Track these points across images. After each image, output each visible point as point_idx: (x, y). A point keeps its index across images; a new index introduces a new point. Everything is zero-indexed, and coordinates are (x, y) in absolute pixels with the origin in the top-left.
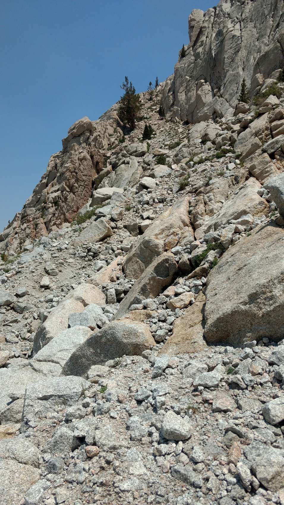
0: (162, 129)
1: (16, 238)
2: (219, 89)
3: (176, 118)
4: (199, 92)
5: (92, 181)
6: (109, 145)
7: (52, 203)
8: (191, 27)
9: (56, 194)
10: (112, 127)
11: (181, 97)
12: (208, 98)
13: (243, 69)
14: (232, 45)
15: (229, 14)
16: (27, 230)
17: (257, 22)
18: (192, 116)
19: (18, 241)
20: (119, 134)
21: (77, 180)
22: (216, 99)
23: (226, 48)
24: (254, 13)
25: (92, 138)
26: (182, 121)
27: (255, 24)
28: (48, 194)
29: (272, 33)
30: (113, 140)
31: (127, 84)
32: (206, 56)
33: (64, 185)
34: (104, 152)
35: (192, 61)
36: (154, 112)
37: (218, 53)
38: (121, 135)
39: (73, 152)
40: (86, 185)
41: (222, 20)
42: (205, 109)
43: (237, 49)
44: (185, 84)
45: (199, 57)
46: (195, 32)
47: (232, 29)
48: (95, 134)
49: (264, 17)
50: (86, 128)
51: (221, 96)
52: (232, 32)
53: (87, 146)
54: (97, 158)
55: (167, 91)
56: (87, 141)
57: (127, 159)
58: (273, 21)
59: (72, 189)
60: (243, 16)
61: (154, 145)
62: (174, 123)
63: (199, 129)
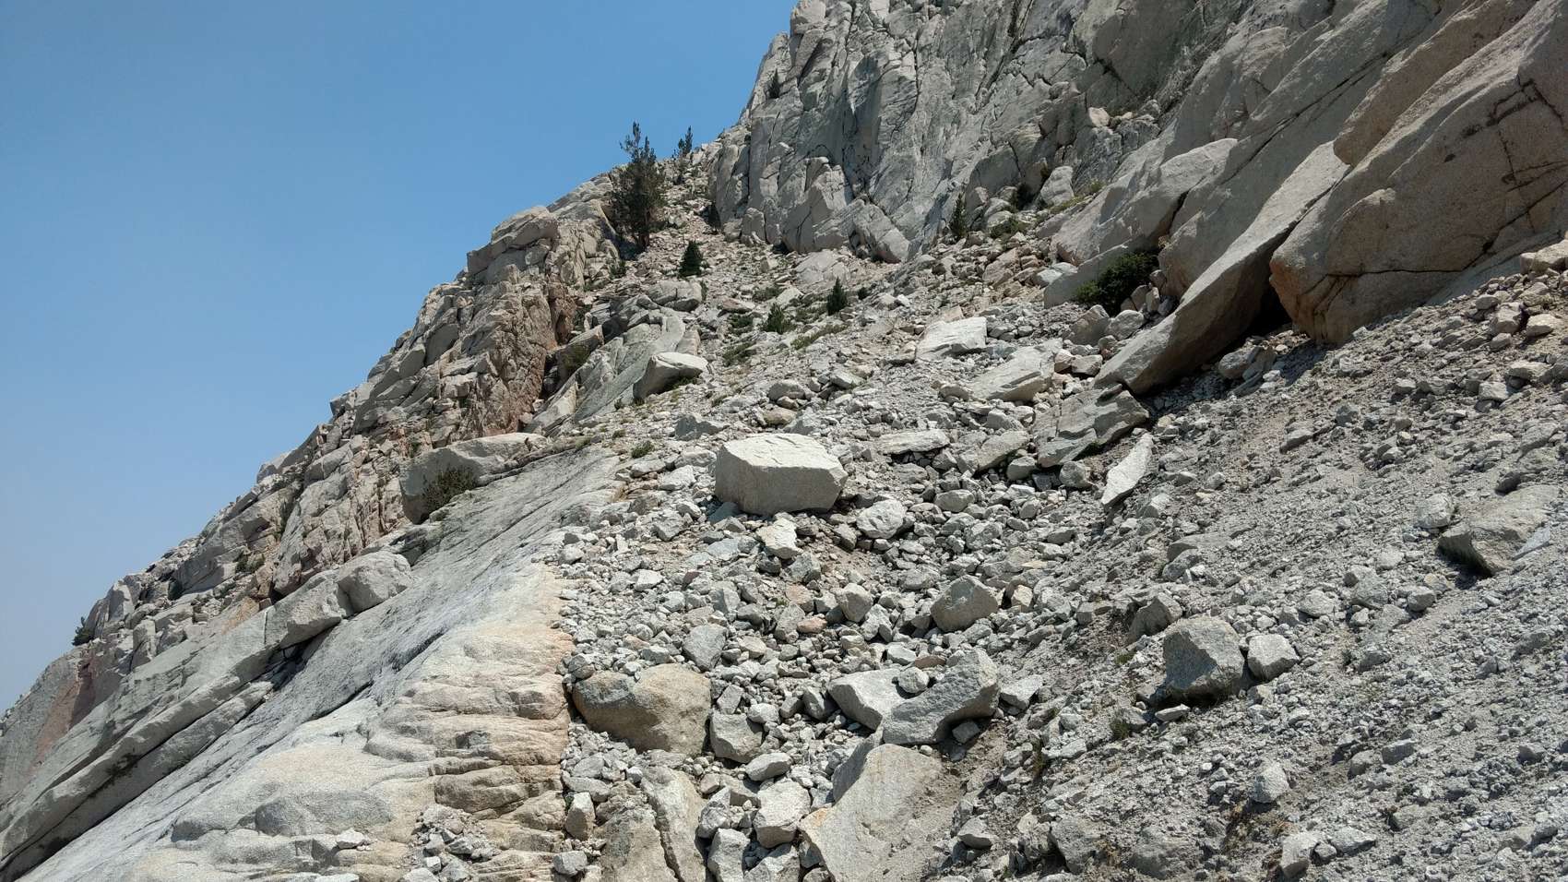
0: (720, 256)
1: (367, 472)
2: (866, 185)
3: (754, 234)
4: (818, 184)
5: (547, 358)
6: (585, 278)
7: (454, 399)
8: (797, 36)
9: (466, 378)
10: (593, 236)
11: (766, 188)
12: (837, 201)
13: (922, 151)
14: (896, 96)
15: (885, 25)
16: (394, 454)
17: (951, 60)
18: (799, 236)
19: (375, 479)
20: (609, 255)
21: (516, 352)
22: (860, 204)
23: (884, 100)
24: (945, 40)
25: (555, 256)
26: (769, 243)
27: (947, 63)
28: (441, 376)
29: (984, 89)
30: (597, 267)
31: (637, 140)
32: (832, 106)
33: (488, 360)
34: (576, 293)
35: (796, 109)
36: (692, 212)
37: (863, 106)
38: (615, 258)
39: (508, 284)
40: (533, 366)
41: (869, 33)
42: (833, 222)
43: (908, 106)
44: (777, 160)
45: (815, 104)
46: (806, 48)
47: (898, 63)
48: (561, 249)
49: (966, 55)
50: (542, 233)
51: (871, 200)
52: (898, 70)
53: (542, 275)
54: (561, 305)
55: (731, 169)
56: (541, 262)
57: (655, 314)
58: (985, 66)
59: (502, 368)
60: (922, 41)
61: (715, 288)
62: (748, 244)
63: (821, 266)
